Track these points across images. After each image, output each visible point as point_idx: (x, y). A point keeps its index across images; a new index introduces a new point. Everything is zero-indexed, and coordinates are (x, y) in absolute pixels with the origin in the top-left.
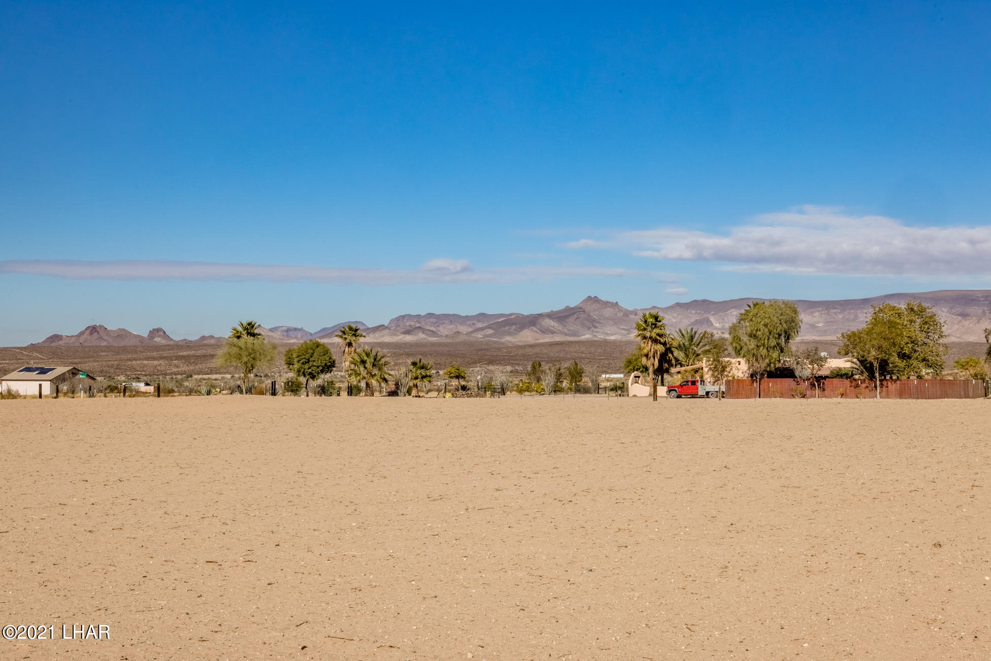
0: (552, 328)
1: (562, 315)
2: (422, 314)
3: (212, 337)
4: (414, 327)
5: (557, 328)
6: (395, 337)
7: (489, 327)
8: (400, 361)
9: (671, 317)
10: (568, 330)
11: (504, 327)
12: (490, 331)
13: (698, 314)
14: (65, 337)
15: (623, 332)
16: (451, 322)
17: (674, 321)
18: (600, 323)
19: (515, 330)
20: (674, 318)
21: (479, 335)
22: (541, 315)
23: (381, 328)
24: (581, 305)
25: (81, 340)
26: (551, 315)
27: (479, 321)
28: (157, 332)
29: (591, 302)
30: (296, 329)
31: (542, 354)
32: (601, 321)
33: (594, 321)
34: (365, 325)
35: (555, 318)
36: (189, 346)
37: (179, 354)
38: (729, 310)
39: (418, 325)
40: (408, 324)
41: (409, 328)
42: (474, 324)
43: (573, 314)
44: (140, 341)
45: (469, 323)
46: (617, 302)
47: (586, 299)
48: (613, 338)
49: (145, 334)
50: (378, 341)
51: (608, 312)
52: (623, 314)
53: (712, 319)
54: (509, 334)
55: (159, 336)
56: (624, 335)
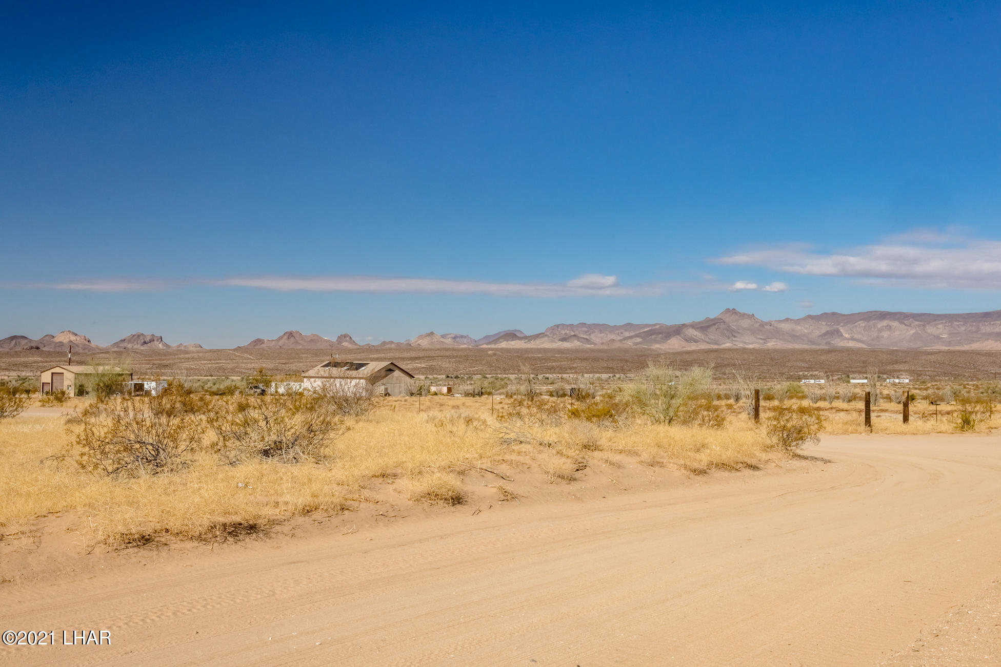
0: (695, 338)
1: (703, 325)
2: (575, 324)
3: (392, 342)
4: (569, 335)
5: (700, 337)
6: (554, 344)
7: (637, 336)
8: (575, 365)
9: (803, 328)
10: (710, 339)
11: (651, 335)
12: (639, 340)
13: (828, 325)
14: (266, 341)
15: (760, 341)
16: (601, 332)
17: (806, 331)
18: (739, 333)
19: (662, 338)
20: (806, 329)
21: (630, 343)
22: (684, 325)
23: (540, 336)
24: (720, 317)
25: (280, 343)
26: (693, 326)
27: (626, 331)
28: (344, 337)
29: (729, 313)
30: (462, 337)
31: (700, 360)
32: (740, 331)
33: (734, 331)
34: (523, 333)
35: (698, 328)
36: (377, 349)
37: (370, 356)
38: (858, 322)
39: (573, 334)
40: (563, 332)
41: (564, 336)
42: (622, 333)
43: (714, 324)
44: (330, 345)
45: (617, 332)
46: (753, 314)
47: (724, 311)
48: (751, 346)
49: (334, 339)
50: (539, 347)
51: (745, 323)
52: (760, 325)
53: (842, 330)
54: (656, 342)
55: (346, 341)
56: (761, 344)
